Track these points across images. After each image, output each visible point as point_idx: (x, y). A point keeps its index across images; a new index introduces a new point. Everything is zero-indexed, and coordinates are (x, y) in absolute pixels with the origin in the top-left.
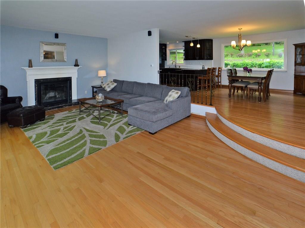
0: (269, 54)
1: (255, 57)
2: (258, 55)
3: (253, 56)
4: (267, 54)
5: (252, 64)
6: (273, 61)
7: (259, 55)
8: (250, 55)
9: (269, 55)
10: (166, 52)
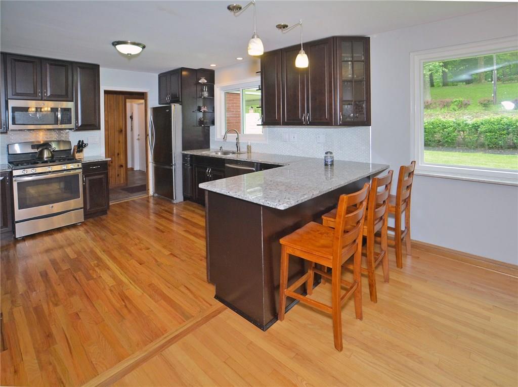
0: (489, 101)
1: (456, 108)
2: (463, 105)
3: (452, 106)
4: (485, 102)
5: (455, 125)
6: (507, 118)
7: (466, 104)
8: (446, 105)
9: (490, 104)
10: (214, 96)
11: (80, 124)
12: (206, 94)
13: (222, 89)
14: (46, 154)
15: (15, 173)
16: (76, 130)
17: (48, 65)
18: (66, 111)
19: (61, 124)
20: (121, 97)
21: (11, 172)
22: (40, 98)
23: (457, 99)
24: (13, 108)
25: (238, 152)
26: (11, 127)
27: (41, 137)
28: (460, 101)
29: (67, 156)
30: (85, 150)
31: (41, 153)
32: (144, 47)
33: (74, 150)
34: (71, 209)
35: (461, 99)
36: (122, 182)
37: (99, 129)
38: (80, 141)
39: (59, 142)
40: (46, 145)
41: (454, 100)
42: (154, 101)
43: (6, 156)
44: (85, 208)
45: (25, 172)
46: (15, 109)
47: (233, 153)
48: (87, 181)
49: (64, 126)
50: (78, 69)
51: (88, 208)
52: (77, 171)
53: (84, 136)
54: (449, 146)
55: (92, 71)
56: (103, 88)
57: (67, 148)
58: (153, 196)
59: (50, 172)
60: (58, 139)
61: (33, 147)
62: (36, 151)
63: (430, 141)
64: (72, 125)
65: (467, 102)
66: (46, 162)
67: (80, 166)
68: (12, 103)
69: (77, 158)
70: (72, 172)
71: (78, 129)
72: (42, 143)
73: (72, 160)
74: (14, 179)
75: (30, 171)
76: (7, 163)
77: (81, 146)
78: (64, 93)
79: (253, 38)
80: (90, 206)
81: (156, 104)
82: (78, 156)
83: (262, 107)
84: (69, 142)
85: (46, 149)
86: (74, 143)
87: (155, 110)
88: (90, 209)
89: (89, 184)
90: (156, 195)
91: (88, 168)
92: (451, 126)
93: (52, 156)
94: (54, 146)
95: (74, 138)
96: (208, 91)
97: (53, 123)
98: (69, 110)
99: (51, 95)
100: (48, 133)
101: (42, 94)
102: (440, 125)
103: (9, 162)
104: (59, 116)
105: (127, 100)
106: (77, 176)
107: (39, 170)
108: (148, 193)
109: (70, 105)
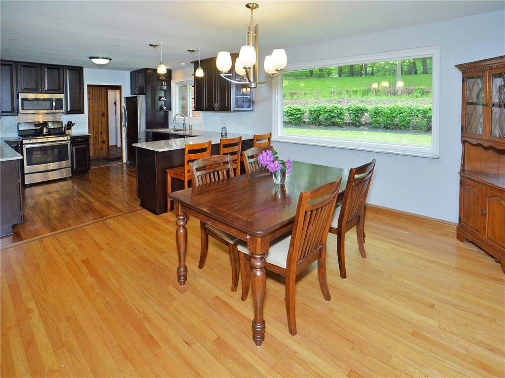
1: (419, 95)
2: (424, 93)
5: (409, 110)
7: (427, 92)
10: (171, 89)
11: (69, 110)
12: (165, 88)
13: (177, 83)
14: (45, 131)
15: (25, 142)
16: (66, 114)
17: (46, 69)
18: (59, 101)
19: (55, 109)
20: (104, 90)
21: (22, 142)
22: (40, 92)
23: (420, 87)
24: (22, 99)
25: (185, 129)
26: (21, 111)
27: (41, 119)
28: (421, 89)
29: (60, 132)
30: (72, 127)
31: (42, 130)
32: (110, 59)
33: (65, 128)
34: (63, 167)
35: (423, 87)
36: (104, 154)
37: (83, 113)
38: (69, 122)
39: (54, 122)
40: (45, 124)
41: (417, 88)
42: (127, 92)
43: (16, 131)
44: (72, 167)
45: (31, 142)
46: (23, 100)
47: (181, 130)
48: (74, 149)
49: (57, 111)
50: (68, 71)
51: (75, 167)
52: (67, 142)
53: (73, 118)
54: (405, 129)
55: (78, 72)
56: (86, 84)
57: (60, 126)
58: (126, 163)
59: (47, 142)
60: (53, 120)
61: (36, 125)
62: (38, 128)
63: (390, 124)
64: (63, 111)
65: (428, 90)
66: (45, 135)
67: (69, 138)
68: (21, 96)
69: (67, 133)
70: (63, 142)
71: (67, 113)
72: (41, 122)
73: (63, 134)
74: (24, 146)
75: (34, 141)
76: (17, 136)
77: (70, 125)
78: (57, 88)
79: (160, 64)
80: (76, 166)
81: (129, 95)
82: (67, 132)
83: (194, 99)
84: (61, 123)
85: (45, 126)
86: (65, 123)
87: (127, 99)
88: (76, 168)
89: (76, 152)
90: (128, 162)
91: (75, 140)
92: (406, 112)
93: (49, 131)
94: (50, 124)
95: (65, 119)
96: (166, 85)
97: (50, 109)
98: (61, 100)
99: (48, 90)
100: (46, 116)
101: (41, 89)
102: (397, 111)
103: (19, 136)
104: (54, 104)
105: (109, 90)
106: (67, 145)
107: (40, 141)
108: (122, 162)
109: (62, 96)
